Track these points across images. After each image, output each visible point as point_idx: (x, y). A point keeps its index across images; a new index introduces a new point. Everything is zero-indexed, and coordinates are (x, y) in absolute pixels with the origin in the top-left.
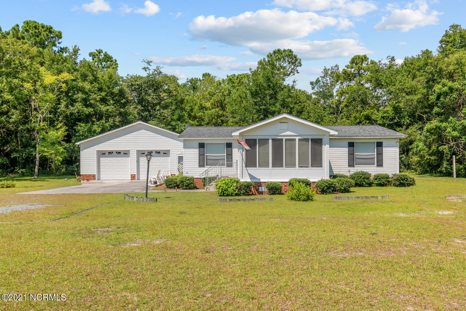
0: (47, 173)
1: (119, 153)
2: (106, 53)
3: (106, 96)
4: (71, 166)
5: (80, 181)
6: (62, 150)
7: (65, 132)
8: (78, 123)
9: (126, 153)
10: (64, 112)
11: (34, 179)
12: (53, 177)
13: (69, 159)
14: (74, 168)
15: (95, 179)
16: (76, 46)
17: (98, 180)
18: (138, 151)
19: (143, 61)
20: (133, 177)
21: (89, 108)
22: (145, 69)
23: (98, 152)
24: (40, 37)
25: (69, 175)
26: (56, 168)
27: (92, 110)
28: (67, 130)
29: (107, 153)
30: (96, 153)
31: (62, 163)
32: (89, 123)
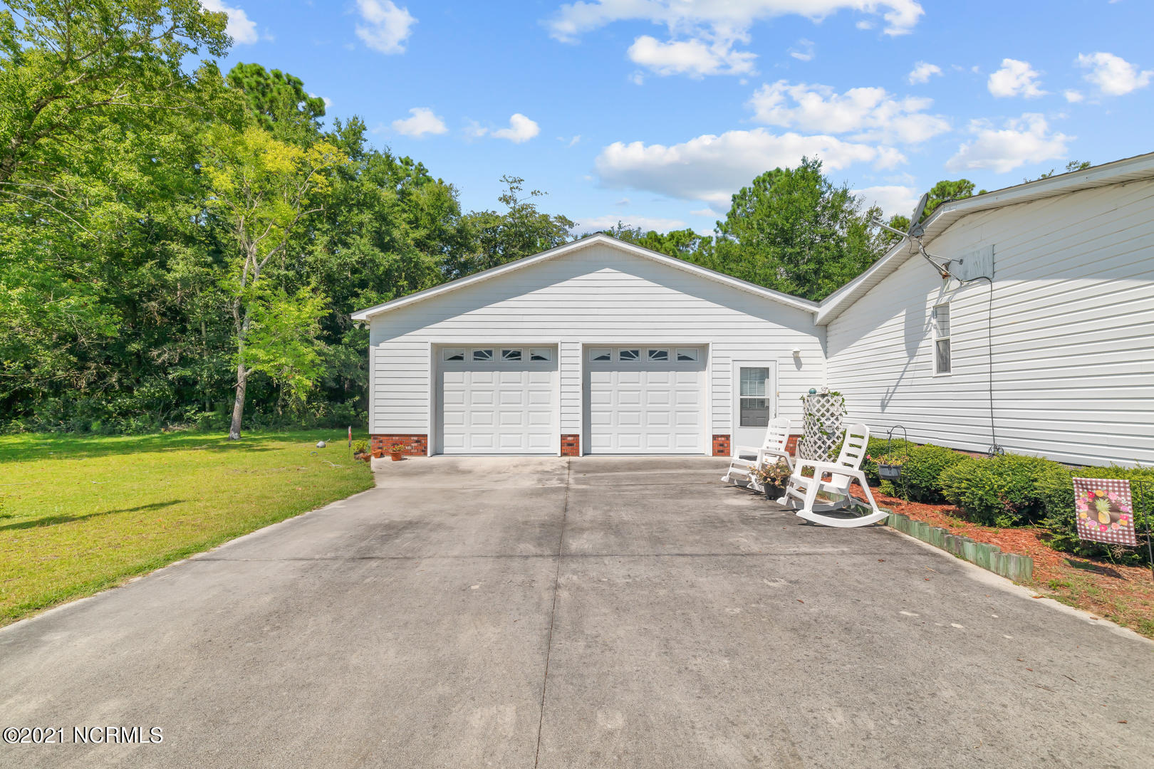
0: (274, 424)
1: (513, 354)
2: (420, 165)
3: (427, 239)
4: (339, 404)
5: (367, 459)
6: (311, 356)
7: (322, 309)
8: (360, 291)
9: (542, 357)
10: (323, 262)
11: (228, 439)
12: (286, 435)
13: (333, 384)
14: (346, 408)
15: (424, 452)
16: (356, 118)
17: (437, 453)
18: (587, 348)
19: (503, 179)
20: (569, 445)
21: (389, 253)
22: (506, 200)
23: (437, 348)
24: (269, 95)
25: (333, 428)
26: (298, 410)
27: (398, 258)
28: (327, 306)
29: (469, 357)
30: (429, 353)
31: (312, 396)
32: (390, 291)
